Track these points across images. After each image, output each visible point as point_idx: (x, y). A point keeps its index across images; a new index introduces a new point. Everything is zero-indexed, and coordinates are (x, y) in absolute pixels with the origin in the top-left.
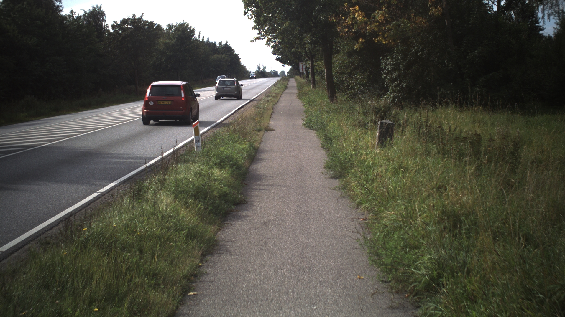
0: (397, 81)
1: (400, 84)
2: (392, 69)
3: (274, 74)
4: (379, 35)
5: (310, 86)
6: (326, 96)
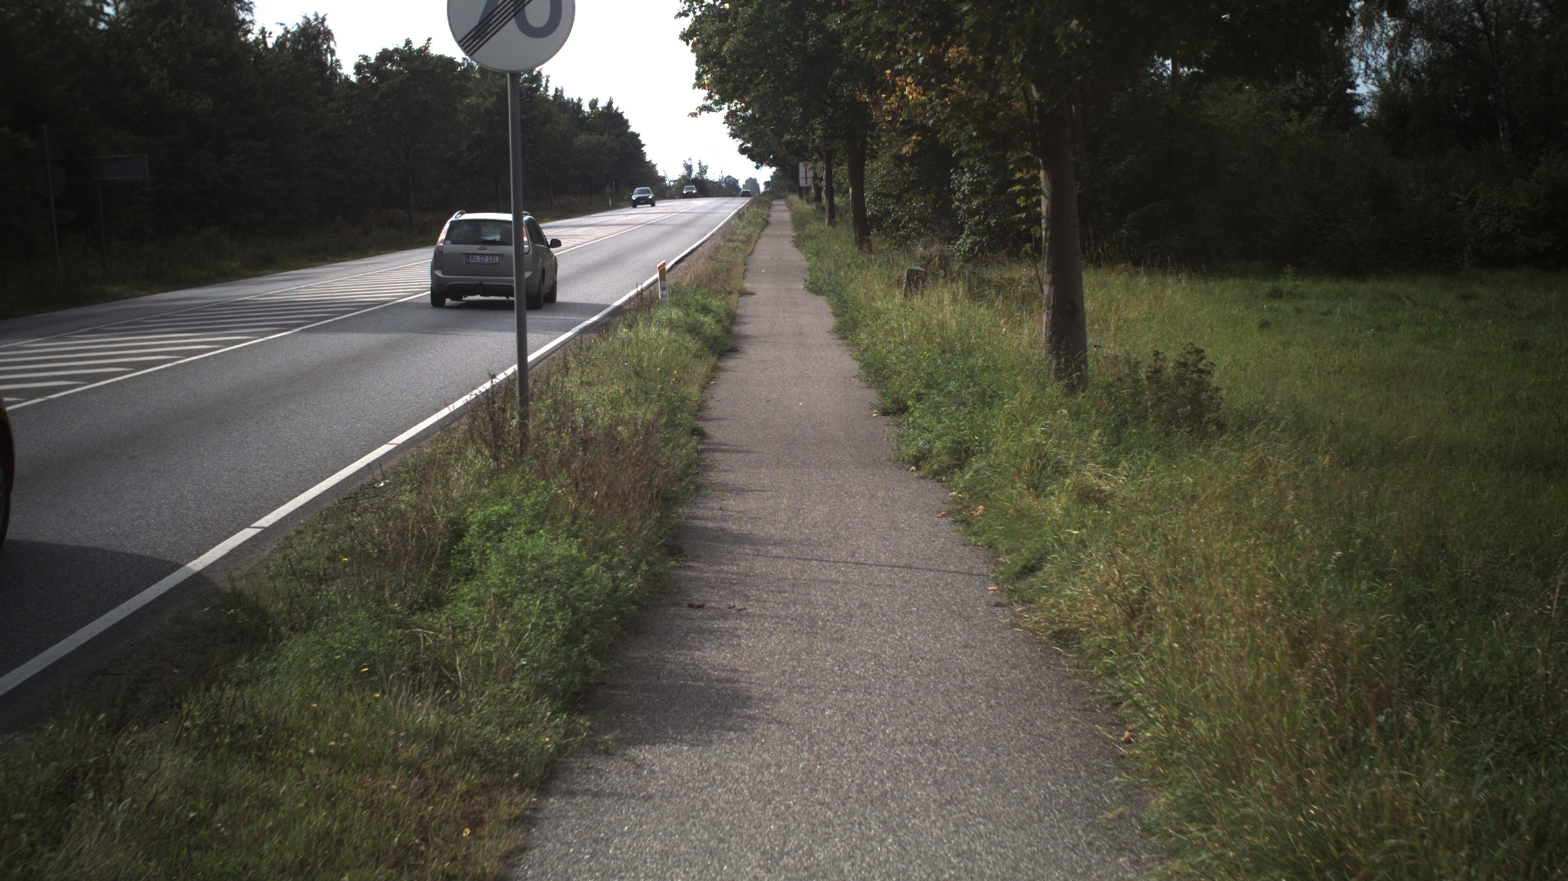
0: (980, 215)
3: (729, 188)
5: (822, 219)
6: (852, 240)
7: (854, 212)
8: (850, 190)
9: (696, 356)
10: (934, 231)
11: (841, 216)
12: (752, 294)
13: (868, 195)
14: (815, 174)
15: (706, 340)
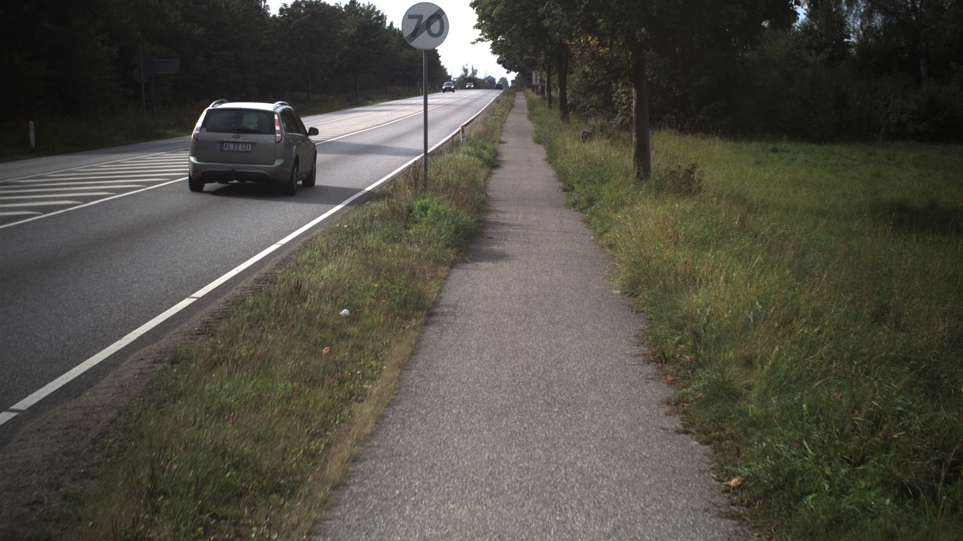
3: (488, 84)
5: (544, 104)
6: (559, 117)
7: (561, 101)
8: (559, 89)
9: (480, 167)
10: (602, 112)
11: (555, 103)
12: (505, 143)
13: (569, 93)
14: (541, 78)
15: (485, 160)
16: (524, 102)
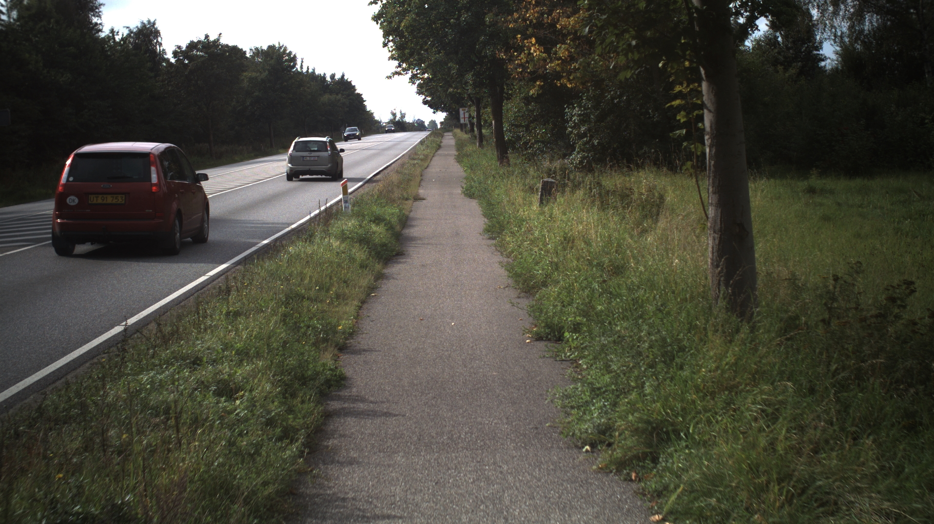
0: (587, 137)
1: (590, 140)
2: (580, 121)
3: (419, 126)
4: (562, 77)
5: (475, 143)
6: (495, 157)
7: (496, 138)
8: (493, 122)
9: (361, 266)
10: (552, 149)
11: (487, 141)
12: (424, 199)
13: (506, 125)
14: (470, 114)
15: (374, 248)
16: (452, 142)
